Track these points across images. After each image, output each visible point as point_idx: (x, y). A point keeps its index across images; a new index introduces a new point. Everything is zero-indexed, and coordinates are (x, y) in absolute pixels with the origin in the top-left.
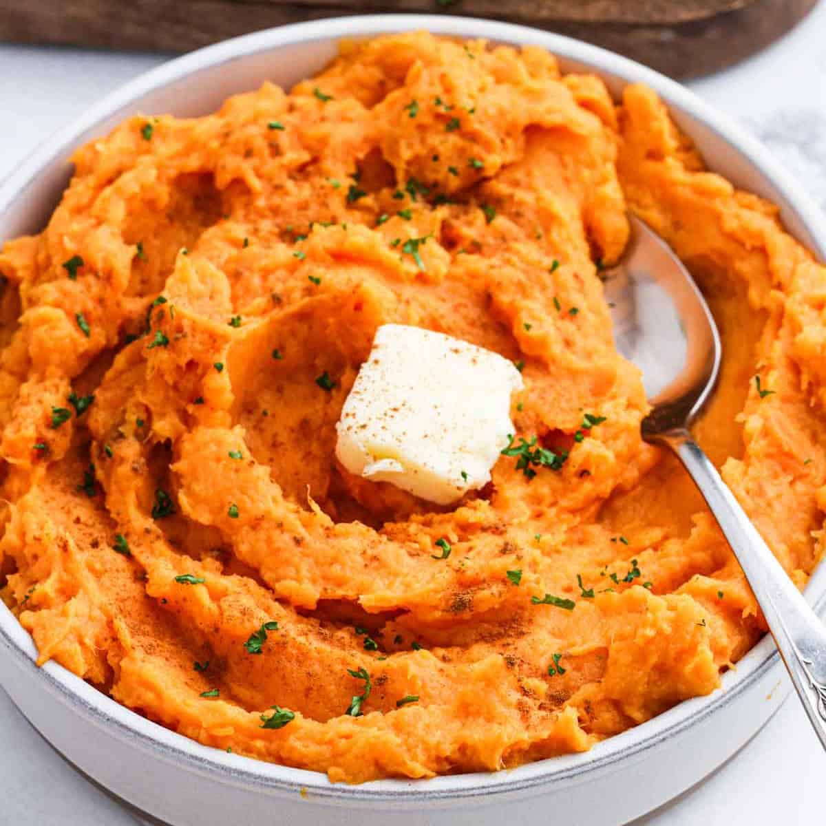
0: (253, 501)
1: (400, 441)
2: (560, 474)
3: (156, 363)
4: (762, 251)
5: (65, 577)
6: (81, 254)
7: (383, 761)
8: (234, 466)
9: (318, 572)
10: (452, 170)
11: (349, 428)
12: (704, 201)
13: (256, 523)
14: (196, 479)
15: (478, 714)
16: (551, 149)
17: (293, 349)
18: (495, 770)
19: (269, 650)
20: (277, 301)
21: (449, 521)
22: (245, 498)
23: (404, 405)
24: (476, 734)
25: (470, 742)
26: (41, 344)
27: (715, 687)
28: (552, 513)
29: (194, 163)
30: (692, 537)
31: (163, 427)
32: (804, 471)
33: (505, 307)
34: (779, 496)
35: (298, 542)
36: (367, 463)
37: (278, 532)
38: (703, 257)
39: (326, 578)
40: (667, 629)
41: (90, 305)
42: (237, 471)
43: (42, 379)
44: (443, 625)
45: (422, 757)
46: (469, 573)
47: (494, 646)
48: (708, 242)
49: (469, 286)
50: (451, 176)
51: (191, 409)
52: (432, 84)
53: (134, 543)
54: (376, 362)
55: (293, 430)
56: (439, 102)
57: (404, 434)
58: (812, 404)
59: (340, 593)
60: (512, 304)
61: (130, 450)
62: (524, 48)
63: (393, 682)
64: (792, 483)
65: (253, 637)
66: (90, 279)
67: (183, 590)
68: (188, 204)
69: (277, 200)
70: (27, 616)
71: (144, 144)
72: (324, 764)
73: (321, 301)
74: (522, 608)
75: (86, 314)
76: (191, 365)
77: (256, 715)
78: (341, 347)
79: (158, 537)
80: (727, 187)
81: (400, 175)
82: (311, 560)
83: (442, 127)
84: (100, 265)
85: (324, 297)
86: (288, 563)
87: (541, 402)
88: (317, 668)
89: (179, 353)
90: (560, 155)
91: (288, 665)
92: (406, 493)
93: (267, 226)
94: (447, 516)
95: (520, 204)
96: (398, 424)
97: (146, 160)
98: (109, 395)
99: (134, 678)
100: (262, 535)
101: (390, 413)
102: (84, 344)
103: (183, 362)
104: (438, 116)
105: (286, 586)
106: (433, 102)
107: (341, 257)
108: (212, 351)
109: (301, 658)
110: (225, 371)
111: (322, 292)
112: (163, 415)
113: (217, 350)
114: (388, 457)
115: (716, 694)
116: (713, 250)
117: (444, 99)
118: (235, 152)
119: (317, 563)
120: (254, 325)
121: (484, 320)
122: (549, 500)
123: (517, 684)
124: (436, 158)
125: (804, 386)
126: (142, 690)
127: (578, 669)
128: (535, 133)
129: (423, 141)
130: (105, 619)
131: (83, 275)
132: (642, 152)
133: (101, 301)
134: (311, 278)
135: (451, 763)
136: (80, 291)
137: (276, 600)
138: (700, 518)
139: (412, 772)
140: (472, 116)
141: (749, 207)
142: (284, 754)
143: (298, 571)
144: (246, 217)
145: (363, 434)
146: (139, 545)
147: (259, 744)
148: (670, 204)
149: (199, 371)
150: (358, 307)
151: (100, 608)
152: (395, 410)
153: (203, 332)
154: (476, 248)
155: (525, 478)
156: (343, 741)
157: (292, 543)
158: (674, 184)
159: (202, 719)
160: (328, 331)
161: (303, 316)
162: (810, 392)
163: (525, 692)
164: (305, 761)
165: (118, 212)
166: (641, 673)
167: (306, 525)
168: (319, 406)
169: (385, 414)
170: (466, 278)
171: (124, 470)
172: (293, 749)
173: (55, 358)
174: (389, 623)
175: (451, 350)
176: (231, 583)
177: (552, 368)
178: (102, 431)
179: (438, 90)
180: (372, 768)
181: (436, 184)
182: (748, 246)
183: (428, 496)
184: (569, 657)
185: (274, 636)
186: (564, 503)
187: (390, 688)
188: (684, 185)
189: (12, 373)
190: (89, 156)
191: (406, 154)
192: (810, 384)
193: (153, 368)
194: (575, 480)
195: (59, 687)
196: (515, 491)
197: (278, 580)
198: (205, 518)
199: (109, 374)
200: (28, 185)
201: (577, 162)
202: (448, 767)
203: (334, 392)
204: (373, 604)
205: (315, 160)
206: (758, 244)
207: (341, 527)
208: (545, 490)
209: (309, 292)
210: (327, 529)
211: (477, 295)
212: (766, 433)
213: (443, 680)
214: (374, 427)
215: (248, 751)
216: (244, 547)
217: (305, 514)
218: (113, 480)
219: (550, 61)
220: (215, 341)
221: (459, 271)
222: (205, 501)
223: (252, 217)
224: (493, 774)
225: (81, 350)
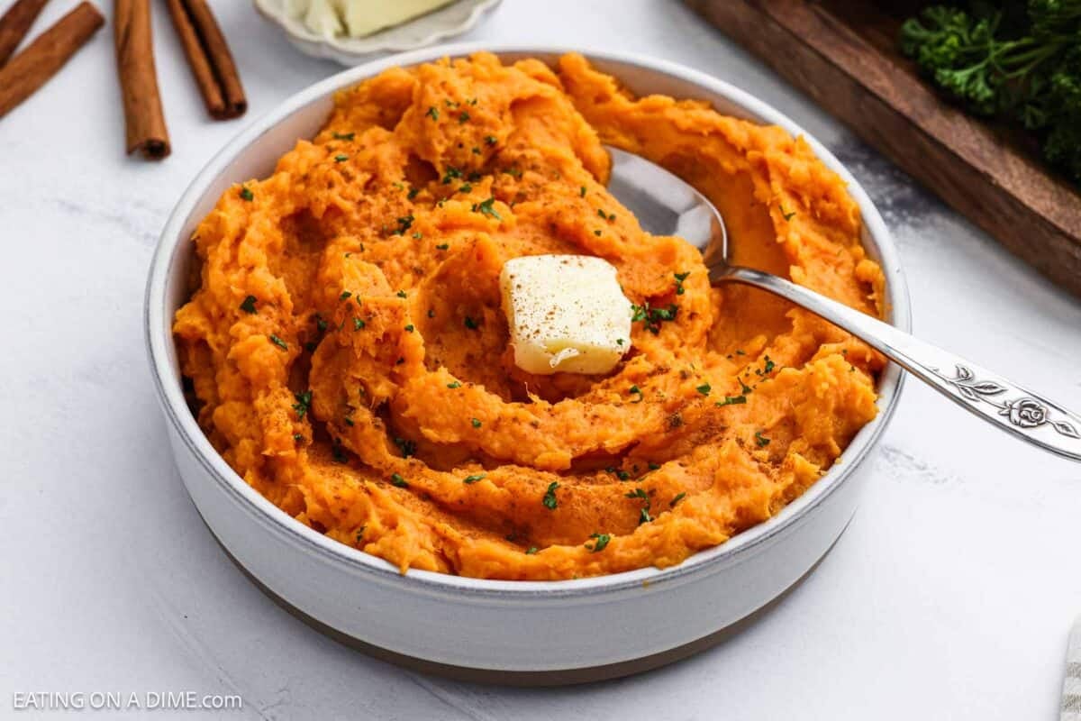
0: (484, 410)
1: (567, 333)
2: (677, 322)
3: (361, 342)
4: (718, 134)
5: (382, 511)
6: (251, 294)
7: (691, 541)
8: (457, 393)
9: (562, 441)
10: (476, 151)
11: (528, 336)
12: (657, 115)
13: (496, 426)
14: (433, 414)
15: (736, 486)
16: (533, 116)
17: (440, 305)
18: (767, 519)
19: (561, 502)
20: (419, 273)
21: (622, 379)
22: (479, 411)
23: (555, 308)
24: (743, 497)
25: (743, 505)
26: (259, 365)
27: (877, 411)
28: (684, 350)
29: (289, 207)
30: (795, 328)
31: (383, 389)
32: (839, 260)
33: (572, 227)
34: (833, 282)
35: (535, 425)
36: (550, 359)
37: (516, 425)
38: (673, 155)
39: (569, 442)
40: (834, 380)
41: (277, 327)
42: (462, 395)
43: (268, 391)
44: (668, 443)
45: (717, 527)
46: (670, 401)
47: (711, 444)
48: (675, 142)
49: (535, 224)
50: (476, 155)
51: (397, 370)
52: (437, 93)
53: (406, 477)
54: (519, 286)
55: (463, 366)
56: (449, 104)
57: (566, 327)
58: (818, 215)
59: (585, 448)
60: (576, 224)
61: (364, 415)
62: (473, 56)
63: (661, 490)
64: (836, 271)
65: (545, 498)
66: (269, 308)
67: (473, 489)
68: (295, 241)
69: (365, 212)
70: (370, 547)
71: (249, 204)
72: (649, 560)
73: (453, 261)
74: (711, 414)
75: (277, 334)
76: (386, 335)
77: (581, 548)
78: (476, 293)
79: (422, 466)
80: (670, 100)
81: (439, 168)
82: (552, 435)
83: (457, 122)
84: (271, 296)
85: (454, 257)
86: (535, 442)
87: (631, 282)
88: (601, 504)
89: (376, 329)
90: (540, 117)
91: (579, 508)
92: (576, 375)
93: (368, 231)
94: (619, 376)
95: (533, 159)
96: (558, 322)
97: (256, 216)
98: (323, 386)
99: (476, 558)
100: (506, 431)
101: (550, 317)
102: (286, 357)
103: (380, 335)
104: (451, 114)
105: (544, 458)
106: (445, 105)
107: (446, 227)
108: (397, 321)
109: (586, 500)
110: (415, 329)
111: (451, 255)
112: (377, 383)
113: (401, 319)
114: (566, 347)
115: (879, 417)
116: (679, 146)
117: (451, 100)
118: (321, 187)
119: (556, 435)
120: (414, 295)
121: (557, 242)
122: (678, 343)
123: (750, 457)
124: (461, 146)
125: (808, 205)
126: (488, 563)
127: (775, 437)
128: (518, 106)
129: (447, 136)
130: (429, 529)
131: (260, 308)
132: (591, 100)
133: (281, 322)
134: (438, 247)
135: (734, 527)
136: (266, 319)
137: (541, 471)
138: (793, 313)
139: (714, 540)
140: (475, 107)
141: (691, 108)
142: (615, 566)
143: (546, 445)
144: (349, 231)
145: (539, 337)
146: (411, 477)
147: (595, 565)
148: (630, 127)
149: (393, 338)
150: (480, 258)
151: (421, 522)
152: (551, 313)
153: (386, 308)
154: (521, 197)
155: (653, 335)
156: (656, 539)
157: (531, 429)
158: (627, 112)
159: (547, 562)
160: (463, 284)
161: (442, 278)
162: (813, 209)
163: (758, 461)
164: (634, 563)
165: (260, 256)
166: (828, 418)
167: (534, 412)
168: (474, 342)
169: (547, 319)
170: (530, 219)
171: (369, 430)
172: (621, 559)
173: (273, 371)
174: (625, 459)
175: (561, 262)
176: (501, 472)
177: (624, 258)
178: (331, 413)
179: (444, 95)
180: (686, 549)
181: (466, 166)
182: (705, 132)
183: (593, 371)
184: (766, 431)
185: (560, 493)
186: (689, 340)
187: (660, 495)
188: (636, 110)
189: (236, 399)
190: (211, 227)
191: (440, 149)
192: (811, 203)
193: (360, 348)
194: (689, 323)
195: (427, 584)
196: (653, 344)
197: (535, 457)
198: (454, 438)
199: (313, 373)
200: (170, 265)
201: (554, 118)
202: (733, 530)
203: (481, 328)
204: (616, 445)
205: (375, 177)
206: (711, 129)
207: (558, 406)
208: (673, 337)
209: (439, 257)
210: (549, 410)
211: (543, 227)
212: (805, 242)
213: (692, 478)
214: (544, 329)
215: (587, 573)
216: (496, 444)
217: (529, 406)
218: (361, 442)
219: (494, 58)
220: (395, 313)
221: (523, 216)
222: (448, 425)
223: (354, 229)
224: (767, 523)
225: (286, 361)
